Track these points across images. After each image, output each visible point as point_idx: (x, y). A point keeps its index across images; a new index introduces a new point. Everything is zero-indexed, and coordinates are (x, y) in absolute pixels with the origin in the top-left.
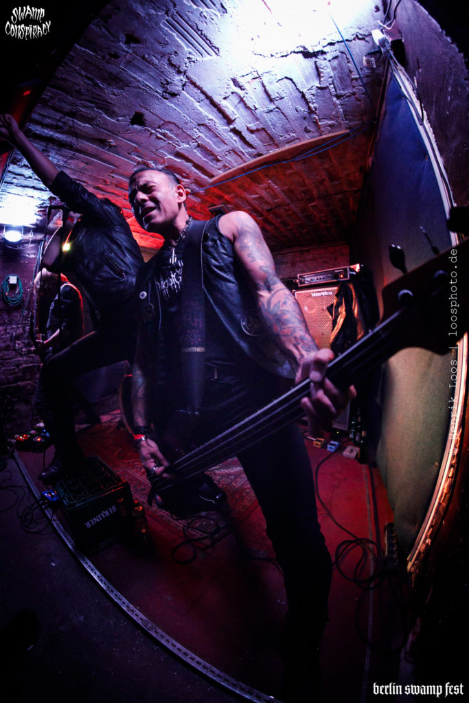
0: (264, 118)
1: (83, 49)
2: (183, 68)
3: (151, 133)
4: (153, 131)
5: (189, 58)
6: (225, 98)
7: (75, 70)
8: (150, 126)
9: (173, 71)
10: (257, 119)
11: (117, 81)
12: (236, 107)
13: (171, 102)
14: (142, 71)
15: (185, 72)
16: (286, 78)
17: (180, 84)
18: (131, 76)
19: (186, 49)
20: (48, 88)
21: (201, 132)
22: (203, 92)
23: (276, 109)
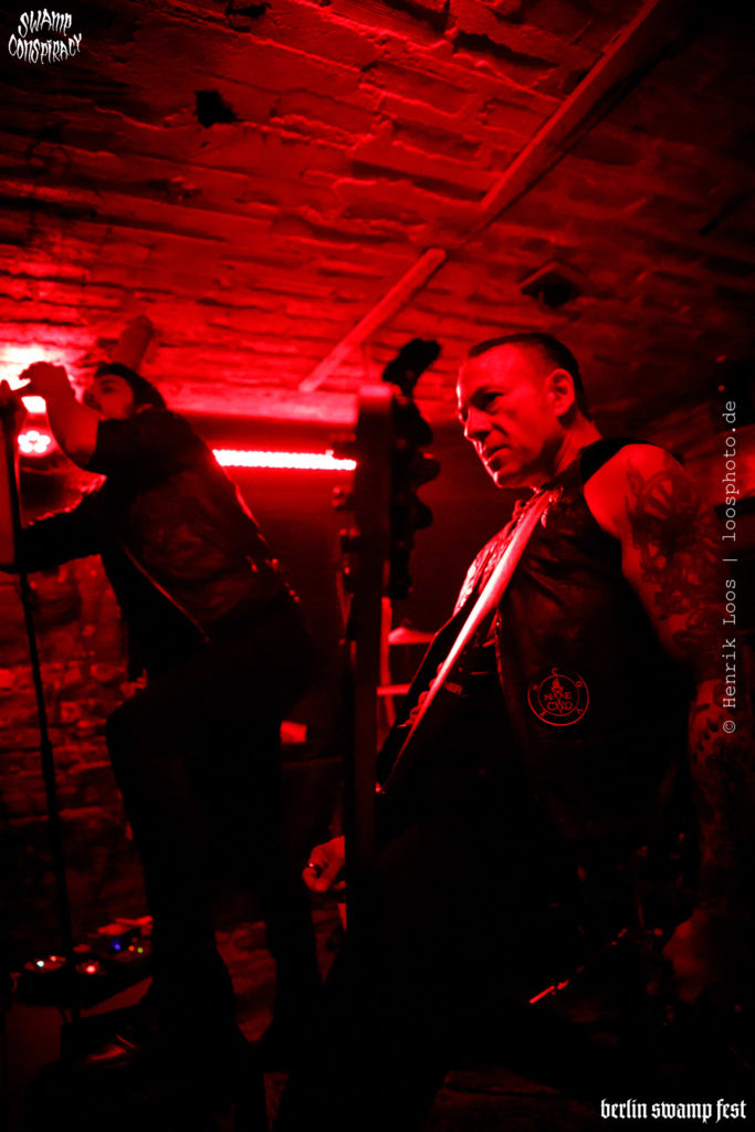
4: (265, 128)
8: (251, 117)
21: (382, 87)
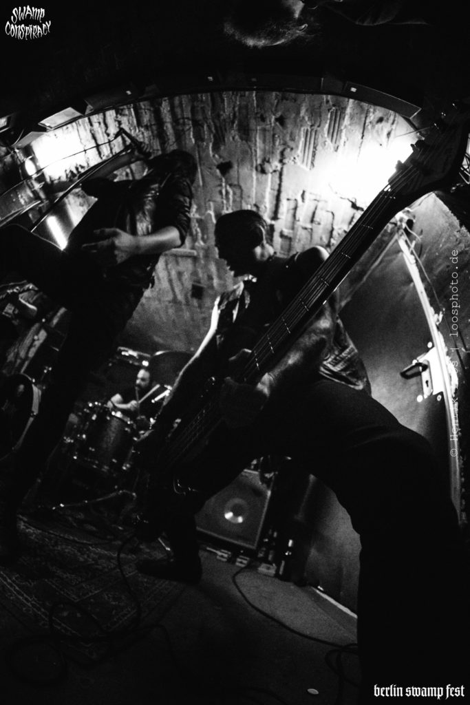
0: (298, 231)
1: (254, 98)
2: (286, 161)
3: (221, 185)
5: (295, 158)
6: (288, 199)
7: (235, 103)
8: (226, 179)
9: (278, 157)
10: (293, 228)
11: (246, 133)
12: (288, 210)
13: (257, 175)
14: (264, 141)
15: (284, 164)
16: (332, 213)
17: (274, 168)
18: (255, 138)
19: (299, 152)
20: (209, 94)
22: (280, 185)
23: (310, 230)
